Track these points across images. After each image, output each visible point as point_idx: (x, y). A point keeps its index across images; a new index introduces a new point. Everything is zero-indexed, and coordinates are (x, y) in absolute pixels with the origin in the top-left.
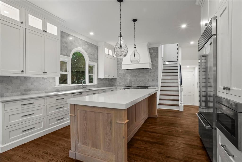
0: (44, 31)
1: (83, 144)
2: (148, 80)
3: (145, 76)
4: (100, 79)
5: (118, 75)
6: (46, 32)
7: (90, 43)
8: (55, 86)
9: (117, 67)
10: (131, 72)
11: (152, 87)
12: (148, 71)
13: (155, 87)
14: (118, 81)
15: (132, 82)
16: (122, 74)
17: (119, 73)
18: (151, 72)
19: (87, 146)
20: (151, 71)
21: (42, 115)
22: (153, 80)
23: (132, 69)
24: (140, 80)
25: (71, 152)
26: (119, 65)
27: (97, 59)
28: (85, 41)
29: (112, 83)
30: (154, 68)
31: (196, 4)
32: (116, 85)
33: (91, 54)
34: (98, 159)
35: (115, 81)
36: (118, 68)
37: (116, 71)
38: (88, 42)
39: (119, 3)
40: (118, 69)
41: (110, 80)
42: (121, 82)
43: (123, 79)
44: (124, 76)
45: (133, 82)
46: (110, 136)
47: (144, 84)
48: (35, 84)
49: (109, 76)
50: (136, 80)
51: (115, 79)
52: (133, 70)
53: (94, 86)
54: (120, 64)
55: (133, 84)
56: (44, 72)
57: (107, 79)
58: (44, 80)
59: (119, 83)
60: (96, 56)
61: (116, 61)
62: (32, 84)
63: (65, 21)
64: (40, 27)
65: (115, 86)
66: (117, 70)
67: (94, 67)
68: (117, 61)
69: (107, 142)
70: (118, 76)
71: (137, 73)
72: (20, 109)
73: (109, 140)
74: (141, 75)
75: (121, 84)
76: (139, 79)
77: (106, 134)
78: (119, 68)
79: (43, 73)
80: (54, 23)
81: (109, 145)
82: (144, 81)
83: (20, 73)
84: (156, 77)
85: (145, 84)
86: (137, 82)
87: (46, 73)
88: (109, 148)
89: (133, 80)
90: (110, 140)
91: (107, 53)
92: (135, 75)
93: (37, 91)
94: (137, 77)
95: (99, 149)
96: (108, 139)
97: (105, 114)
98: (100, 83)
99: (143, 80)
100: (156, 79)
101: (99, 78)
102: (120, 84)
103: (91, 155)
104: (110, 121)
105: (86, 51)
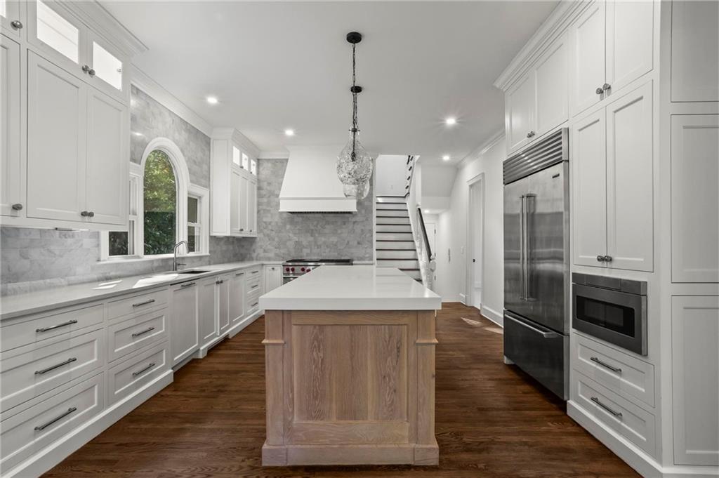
0: (85, 69)
1: (308, 419)
2: (346, 242)
3: (339, 232)
4: (214, 240)
5: (262, 228)
6: (91, 73)
7: (193, 127)
8: (99, 261)
9: (259, 204)
10: (301, 219)
11: (358, 260)
12: (348, 218)
13: (364, 260)
14: (260, 244)
15: (301, 250)
16: (273, 224)
17: (265, 222)
18: (354, 223)
19: (322, 420)
20: (354, 220)
21: (96, 362)
22: (359, 243)
23: (305, 213)
24: (324, 243)
25: (270, 450)
26: (265, 200)
27: (208, 178)
28: (181, 119)
29: (243, 251)
30: (363, 211)
31: (494, 84)
32: (254, 255)
33: (195, 162)
34: (360, 446)
35: (251, 245)
36: (261, 207)
37: (255, 215)
38: (187, 123)
39: (352, 44)
40: (262, 212)
41: (236, 242)
42: (272, 248)
43: (276, 239)
44: (280, 232)
45: (306, 248)
46: (394, 379)
47: (336, 254)
48: (35, 254)
49: (242, 230)
50: (316, 242)
51: (251, 240)
52: (305, 215)
53: (200, 260)
54: (267, 196)
55: (305, 255)
56: (84, 214)
57: (231, 240)
58: (64, 238)
59: (265, 251)
60: (205, 167)
61: (255, 186)
62: (24, 256)
63: (148, 49)
64: (73, 55)
65: (251, 259)
66: (258, 212)
67: (200, 202)
68: (259, 188)
69: (386, 396)
70: (260, 231)
71: (317, 224)
72: (32, 347)
73: (392, 390)
74: (328, 229)
75: (271, 255)
76: (323, 239)
77: (384, 377)
78: (264, 207)
79: (80, 218)
80: (113, 48)
81: (393, 402)
82: (336, 245)
83: (9, 212)
84: (368, 235)
85: (339, 254)
86: (318, 248)
87: (91, 215)
88: (392, 410)
89: (305, 243)
90: (395, 391)
91: (238, 163)
92: (312, 228)
93: (42, 281)
94: (317, 235)
95: (363, 419)
96: (390, 388)
97: (383, 326)
98: (215, 252)
99: (334, 243)
100: (368, 241)
101: (212, 234)
102: (266, 254)
103: (339, 440)
104: (395, 342)
105: (182, 151)
